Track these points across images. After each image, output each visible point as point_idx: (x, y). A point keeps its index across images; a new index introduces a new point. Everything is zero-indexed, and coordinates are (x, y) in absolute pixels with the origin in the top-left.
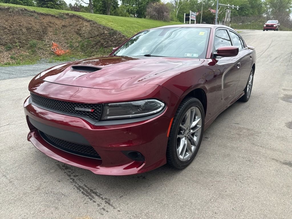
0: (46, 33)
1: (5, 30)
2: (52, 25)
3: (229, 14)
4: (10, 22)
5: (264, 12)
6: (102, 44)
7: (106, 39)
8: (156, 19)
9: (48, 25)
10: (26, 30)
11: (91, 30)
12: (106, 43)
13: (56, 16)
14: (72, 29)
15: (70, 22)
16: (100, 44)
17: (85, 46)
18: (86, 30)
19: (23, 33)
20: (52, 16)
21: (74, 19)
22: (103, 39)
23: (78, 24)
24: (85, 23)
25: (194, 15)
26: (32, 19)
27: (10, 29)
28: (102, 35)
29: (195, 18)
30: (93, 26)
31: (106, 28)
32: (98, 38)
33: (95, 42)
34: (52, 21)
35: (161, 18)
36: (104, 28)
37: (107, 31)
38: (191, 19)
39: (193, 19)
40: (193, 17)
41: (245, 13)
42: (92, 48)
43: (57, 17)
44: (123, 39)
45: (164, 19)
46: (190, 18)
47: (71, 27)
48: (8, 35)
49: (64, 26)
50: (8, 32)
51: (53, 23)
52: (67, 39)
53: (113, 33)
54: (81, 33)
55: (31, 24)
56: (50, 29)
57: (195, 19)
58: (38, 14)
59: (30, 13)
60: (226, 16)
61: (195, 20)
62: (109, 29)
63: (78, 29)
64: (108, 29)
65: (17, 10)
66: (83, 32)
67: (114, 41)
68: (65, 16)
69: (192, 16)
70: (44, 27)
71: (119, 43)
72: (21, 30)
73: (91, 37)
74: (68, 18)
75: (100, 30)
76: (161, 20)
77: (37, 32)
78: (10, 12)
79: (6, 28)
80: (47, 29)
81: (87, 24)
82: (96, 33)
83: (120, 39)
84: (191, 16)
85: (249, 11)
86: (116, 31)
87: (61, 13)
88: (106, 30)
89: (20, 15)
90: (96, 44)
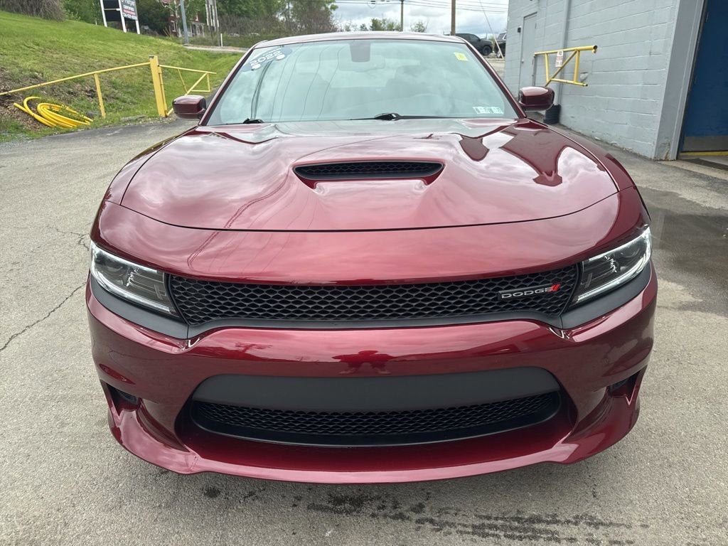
3: (213, 10)
5: (278, 9)
8: (18, 11)
25: (129, 5)
29: (134, 14)
35: (35, 10)
38: (126, 16)
39: (129, 17)
40: (129, 12)
41: (240, 9)
45: (45, 12)
46: (121, 13)
57: (135, 18)
60: (207, 14)
61: (135, 20)
69: (126, 7)
76: (34, 13)
84: (123, 9)
85: (248, 4)
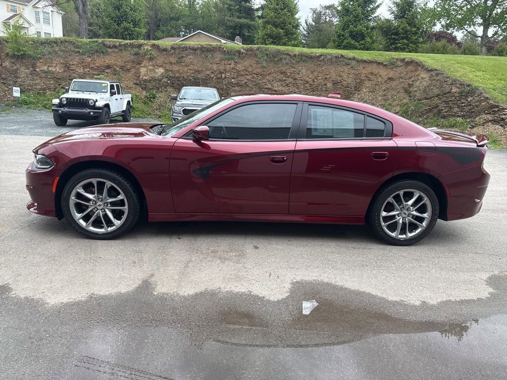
0: (359, 89)
1: (306, 85)
2: (372, 77)
4: (316, 74)
6: (440, 111)
7: (450, 102)
9: (367, 77)
10: (331, 85)
11: (428, 87)
12: (446, 110)
13: (385, 63)
14: (401, 83)
15: (402, 72)
16: (435, 111)
17: (410, 112)
18: (420, 86)
19: (326, 88)
20: (379, 63)
21: (410, 68)
22: (446, 101)
23: (413, 76)
24: (424, 75)
26: (346, 69)
27: (312, 84)
28: (446, 96)
30: (434, 80)
31: (456, 84)
32: (436, 101)
33: (430, 106)
34: (376, 71)
36: (454, 82)
37: (458, 88)
42: (420, 116)
43: (386, 65)
44: (483, 104)
47: (401, 80)
48: (308, 91)
49: (390, 79)
50: (308, 88)
51: (376, 75)
52: (386, 100)
53: (469, 91)
54: (411, 90)
55: (341, 77)
56: (368, 84)
58: (358, 61)
59: (347, 61)
62: (464, 84)
63: (409, 84)
64: (460, 84)
65: (330, 57)
66: (415, 89)
67: (465, 106)
68: (399, 63)
70: (358, 81)
71: (472, 112)
72: (325, 85)
73: (426, 99)
74: (402, 66)
75: (445, 86)
77: (345, 87)
78: (321, 61)
79: (308, 82)
80: (363, 83)
81: (424, 76)
82: (436, 91)
83: (478, 104)
86: (477, 88)
87: (393, 58)
88: (456, 86)
89: (332, 63)
90: (430, 110)
